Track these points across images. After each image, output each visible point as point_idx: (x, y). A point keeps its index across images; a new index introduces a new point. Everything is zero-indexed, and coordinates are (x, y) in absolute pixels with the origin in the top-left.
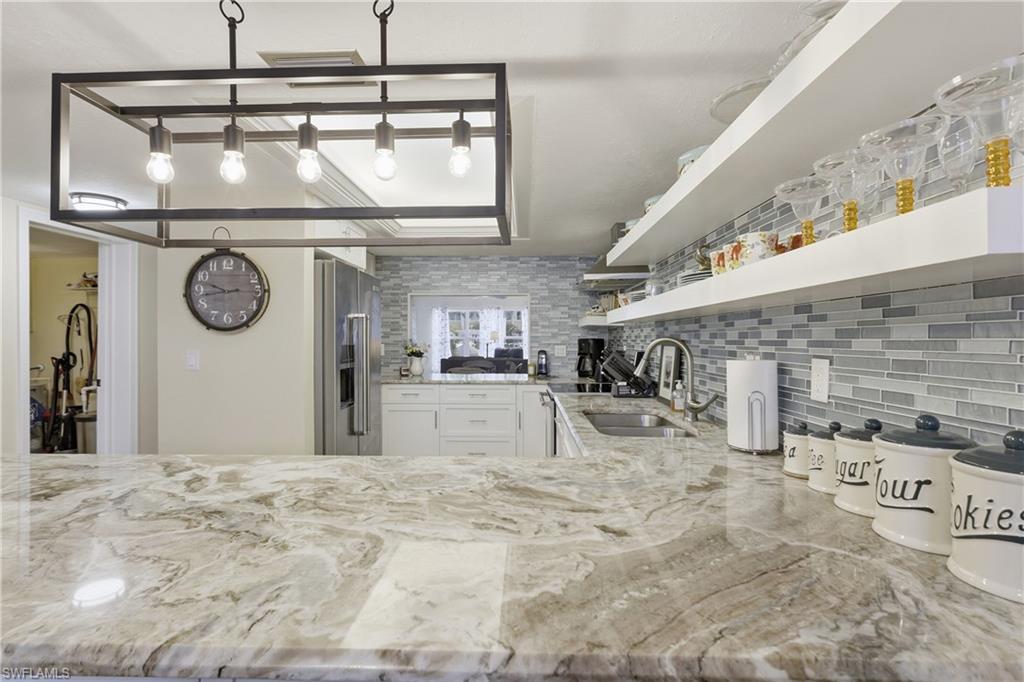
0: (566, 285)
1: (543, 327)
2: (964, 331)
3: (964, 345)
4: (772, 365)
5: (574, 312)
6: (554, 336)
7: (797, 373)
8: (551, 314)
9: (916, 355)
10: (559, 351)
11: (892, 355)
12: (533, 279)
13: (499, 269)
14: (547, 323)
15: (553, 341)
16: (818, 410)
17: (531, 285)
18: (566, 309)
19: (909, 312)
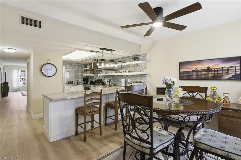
0: (80, 69)
1: (77, 76)
2: (138, 77)
3: (138, 78)
4: (125, 80)
5: (82, 73)
6: (79, 77)
7: (127, 80)
8: (78, 73)
9: (136, 78)
10: (80, 80)
11: (134, 78)
12: (75, 67)
13: (69, 65)
14: (77, 75)
15: (78, 78)
16: (129, 82)
17: (74, 68)
18: (80, 73)
19: (135, 76)
